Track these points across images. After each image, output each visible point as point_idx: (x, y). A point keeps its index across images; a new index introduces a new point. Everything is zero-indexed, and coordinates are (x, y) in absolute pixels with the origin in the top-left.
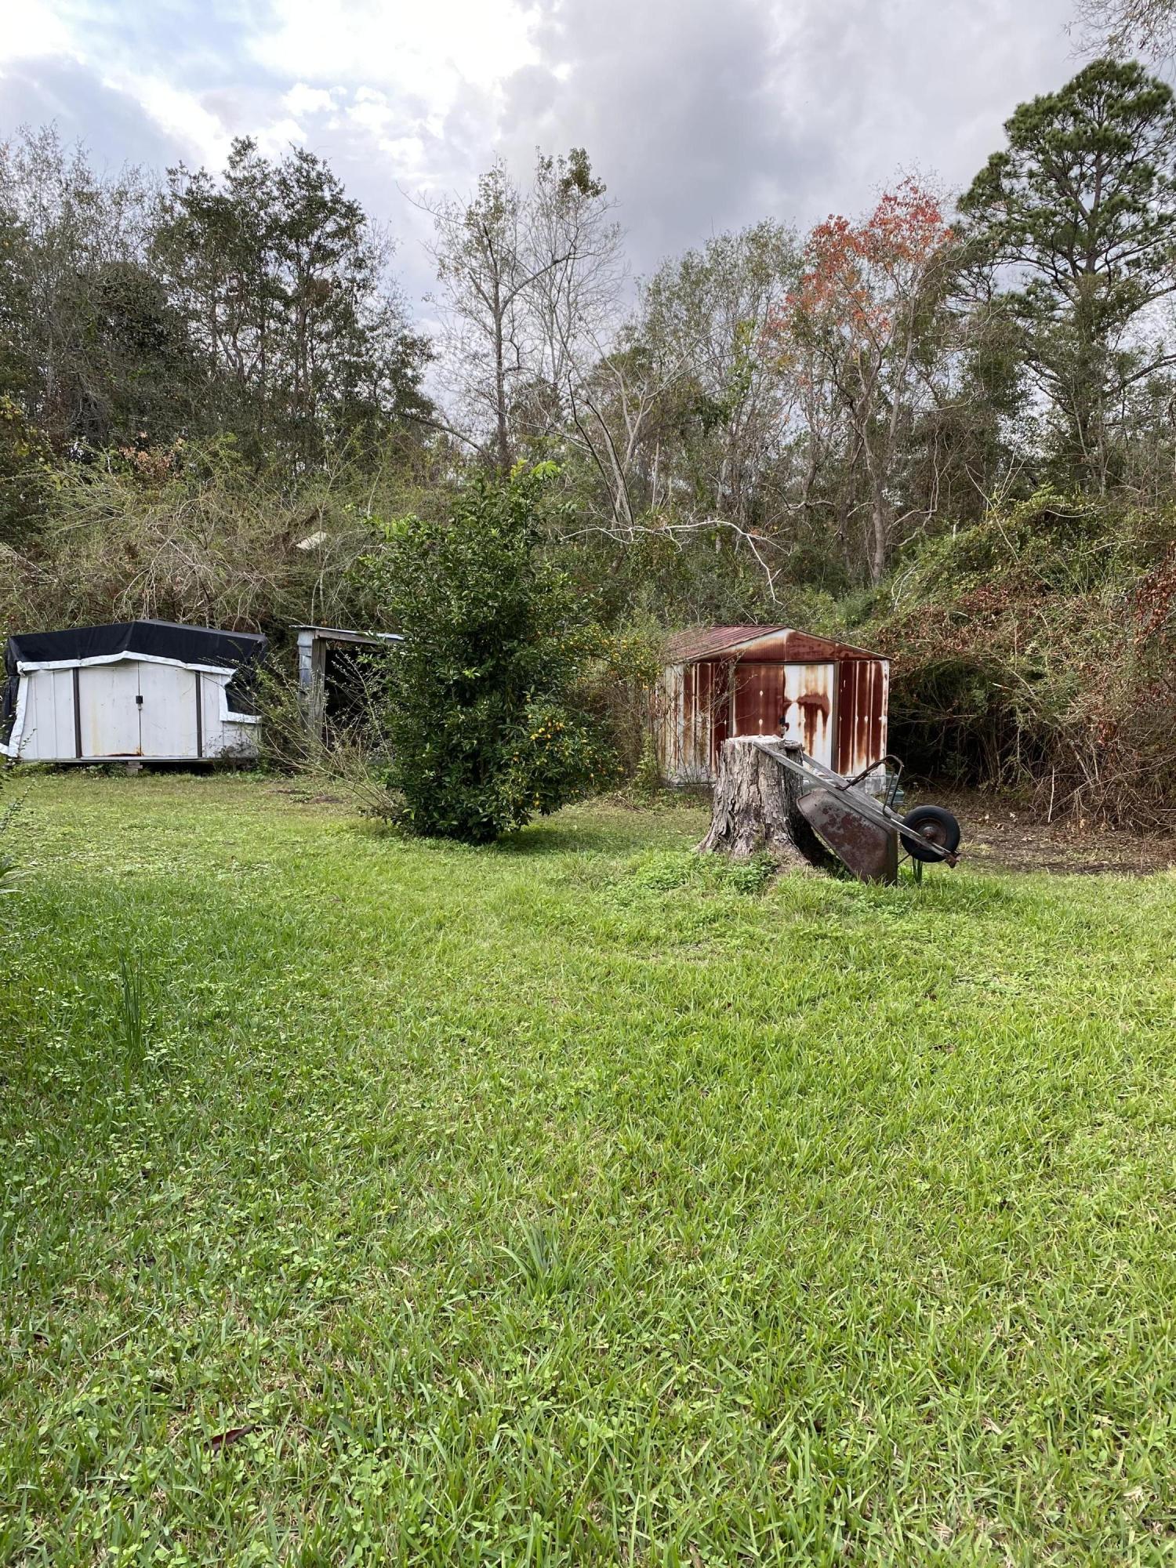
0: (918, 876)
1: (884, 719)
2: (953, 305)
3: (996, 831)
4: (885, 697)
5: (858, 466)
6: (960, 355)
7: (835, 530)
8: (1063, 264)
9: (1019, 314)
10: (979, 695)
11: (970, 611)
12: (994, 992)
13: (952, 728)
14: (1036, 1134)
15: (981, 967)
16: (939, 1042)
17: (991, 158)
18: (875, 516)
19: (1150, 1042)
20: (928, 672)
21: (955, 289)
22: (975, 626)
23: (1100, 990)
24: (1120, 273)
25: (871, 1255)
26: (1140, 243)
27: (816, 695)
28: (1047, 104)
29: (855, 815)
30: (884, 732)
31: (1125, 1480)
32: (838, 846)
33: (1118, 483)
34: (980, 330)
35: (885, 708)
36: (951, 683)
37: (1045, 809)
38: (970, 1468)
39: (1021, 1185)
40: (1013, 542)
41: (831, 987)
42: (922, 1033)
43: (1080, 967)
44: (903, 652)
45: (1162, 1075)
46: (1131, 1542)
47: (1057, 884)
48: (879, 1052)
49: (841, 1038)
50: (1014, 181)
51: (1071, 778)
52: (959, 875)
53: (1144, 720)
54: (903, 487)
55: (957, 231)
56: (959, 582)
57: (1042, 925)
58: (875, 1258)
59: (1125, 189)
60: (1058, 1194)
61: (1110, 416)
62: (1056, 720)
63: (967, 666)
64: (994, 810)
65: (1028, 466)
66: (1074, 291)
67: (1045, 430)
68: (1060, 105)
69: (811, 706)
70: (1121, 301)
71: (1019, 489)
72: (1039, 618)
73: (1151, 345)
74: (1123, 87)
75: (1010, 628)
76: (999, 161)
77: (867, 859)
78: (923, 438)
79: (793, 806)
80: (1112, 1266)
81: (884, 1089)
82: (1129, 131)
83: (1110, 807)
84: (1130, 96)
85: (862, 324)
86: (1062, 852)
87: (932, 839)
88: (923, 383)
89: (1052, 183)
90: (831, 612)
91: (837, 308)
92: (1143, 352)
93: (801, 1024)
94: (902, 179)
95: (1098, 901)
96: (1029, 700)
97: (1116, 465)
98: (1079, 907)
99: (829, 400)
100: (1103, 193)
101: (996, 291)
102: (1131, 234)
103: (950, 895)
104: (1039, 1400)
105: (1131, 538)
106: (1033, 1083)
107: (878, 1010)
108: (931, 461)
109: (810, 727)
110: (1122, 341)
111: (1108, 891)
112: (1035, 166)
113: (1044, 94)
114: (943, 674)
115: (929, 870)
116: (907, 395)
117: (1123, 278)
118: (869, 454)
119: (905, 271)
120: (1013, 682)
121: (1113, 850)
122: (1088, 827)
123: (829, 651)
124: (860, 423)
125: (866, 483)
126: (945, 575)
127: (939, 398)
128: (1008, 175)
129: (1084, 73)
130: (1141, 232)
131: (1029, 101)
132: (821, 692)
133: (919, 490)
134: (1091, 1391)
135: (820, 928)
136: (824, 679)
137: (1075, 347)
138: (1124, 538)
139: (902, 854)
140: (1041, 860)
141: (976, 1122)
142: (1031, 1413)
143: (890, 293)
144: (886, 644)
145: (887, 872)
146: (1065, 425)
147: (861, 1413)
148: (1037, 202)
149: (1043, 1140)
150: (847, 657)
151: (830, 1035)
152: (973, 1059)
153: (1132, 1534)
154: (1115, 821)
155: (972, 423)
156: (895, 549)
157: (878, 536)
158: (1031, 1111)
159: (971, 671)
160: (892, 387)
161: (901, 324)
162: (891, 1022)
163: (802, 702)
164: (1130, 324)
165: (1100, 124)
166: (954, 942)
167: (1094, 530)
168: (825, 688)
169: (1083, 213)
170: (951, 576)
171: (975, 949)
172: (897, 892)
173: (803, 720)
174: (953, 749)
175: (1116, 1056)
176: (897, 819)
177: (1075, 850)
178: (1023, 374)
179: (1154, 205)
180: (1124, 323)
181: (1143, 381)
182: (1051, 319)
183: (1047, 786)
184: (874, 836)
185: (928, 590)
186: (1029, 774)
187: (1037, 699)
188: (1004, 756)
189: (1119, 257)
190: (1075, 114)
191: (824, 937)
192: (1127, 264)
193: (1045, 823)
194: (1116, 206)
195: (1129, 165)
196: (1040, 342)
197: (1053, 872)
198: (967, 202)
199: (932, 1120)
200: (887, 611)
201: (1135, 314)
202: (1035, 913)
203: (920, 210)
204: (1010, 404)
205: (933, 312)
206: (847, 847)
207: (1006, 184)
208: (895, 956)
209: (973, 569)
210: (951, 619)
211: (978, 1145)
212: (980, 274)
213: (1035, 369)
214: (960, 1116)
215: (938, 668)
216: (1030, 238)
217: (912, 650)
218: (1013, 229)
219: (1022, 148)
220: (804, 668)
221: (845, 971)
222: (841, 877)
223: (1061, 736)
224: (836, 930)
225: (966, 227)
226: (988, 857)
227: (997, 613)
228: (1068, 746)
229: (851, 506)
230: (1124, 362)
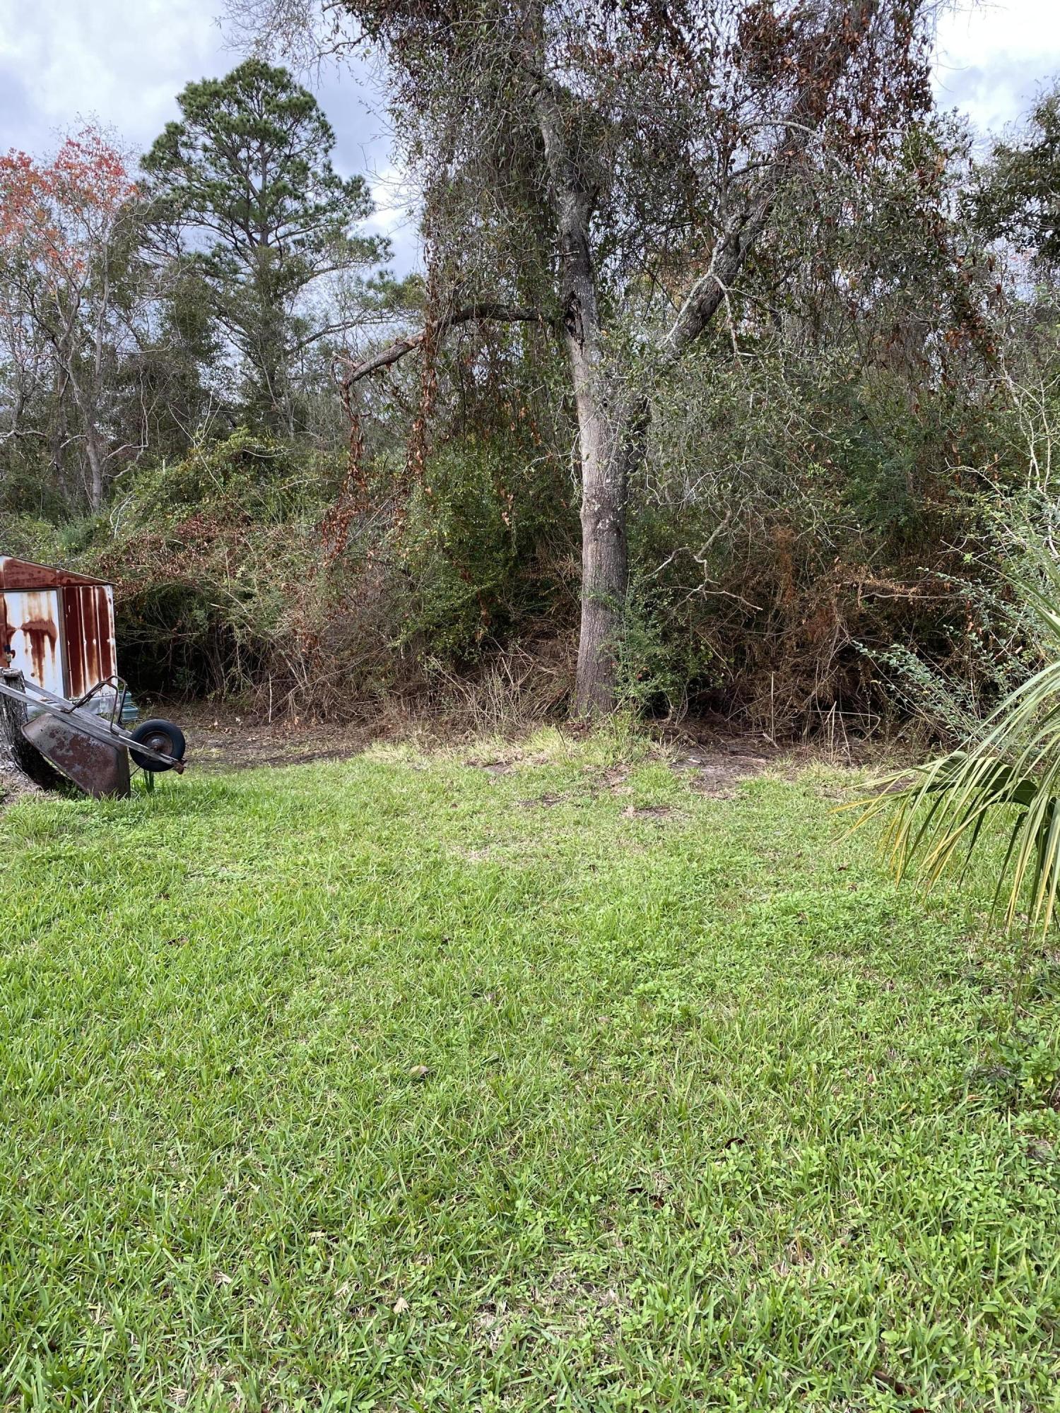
0: (150, 786)
1: (112, 641)
2: (146, 257)
3: (225, 736)
4: (111, 620)
5: (66, 400)
6: (157, 304)
7: (50, 460)
8: (241, 234)
9: (207, 273)
10: (200, 614)
11: (184, 539)
12: (222, 881)
13: (178, 646)
14: (260, 999)
15: (211, 860)
16: (173, 937)
17: (168, 126)
18: (88, 448)
19: (352, 898)
20: (151, 595)
21: (146, 241)
22: (190, 552)
23: (312, 862)
24: (289, 249)
25: (108, 1157)
26: (302, 226)
27: (41, 621)
28: (213, 88)
29: (83, 735)
30: (113, 654)
31: (336, 1280)
32: (69, 767)
33: (304, 429)
34: (173, 282)
35: (112, 631)
36: (174, 605)
37: (266, 711)
38: (203, 1325)
39: (248, 1050)
40: (218, 477)
41: (67, 905)
42: (156, 933)
43: (295, 846)
44: (126, 577)
45: (362, 924)
46: (340, 1334)
47: (277, 775)
48: (115, 958)
49: (77, 953)
50: (191, 151)
51: (285, 682)
52: (189, 779)
53: (339, 630)
54: (116, 423)
55: (142, 188)
56: (172, 512)
57: (263, 814)
58: (113, 1158)
59: (287, 177)
60: (279, 1048)
61: (292, 371)
62: (266, 634)
63: (187, 589)
64: (222, 717)
65: (226, 411)
66: (252, 259)
67: (240, 380)
68: (225, 91)
69: (37, 632)
70: (292, 274)
71: (221, 430)
72: (246, 545)
73: (318, 314)
74: (277, 88)
75: (221, 554)
76: (174, 131)
77: (98, 776)
78: (129, 378)
79: (18, 732)
80: (324, 1098)
81: (121, 993)
82: (285, 128)
83: (319, 705)
84: (283, 97)
85: (58, 262)
86: (282, 747)
87: (160, 750)
88: (124, 326)
89: (225, 160)
90: (50, 540)
91: (30, 243)
92: (313, 320)
93: (36, 948)
94: (82, 127)
95: (310, 785)
96: (245, 618)
97: (301, 414)
98: (293, 792)
99: (31, 333)
100: (268, 177)
101: (185, 249)
102: (294, 217)
103: (179, 800)
104: (263, 1239)
105: (316, 477)
106: (257, 954)
107: (114, 919)
108: (138, 400)
109: (38, 652)
110: (297, 308)
111: (318, 776)
112: (209, 142)
113: (210, 78)
114: (164, 597)
115: (159, 779)
116: (109, 336)
117: (291, 255)
118: (76, 389)
119: (96, 217)
120: (228, 602)
121: (322, 740)
122: (301, 724)
123: (50, 577)
124: (64, 358)
125: (77, 418)
126: (159, 506)
127: (140, 340)
128: (185, 144)
129: (243, 68)
130: (302, 217)
131: (198, 81)
132: (46, 618)
133: (131, 427)
134: (307, 1213)
135: (53, 850)
136: (48, 605)
137: (258, 308)
138: (310, 477)
139: (133, 767)
140: (264, 756)
141: (208, 1003)
142: (257, 1252)
143: (83, 236)
144: (109, 570)
145: (121, 786)
146: (256, 377)
147: (98, 1316)
148: (214, 175)
149: (266, 1005)
150: (69, 583)
151: (66, 952)
152: (204, 945)
153: (341, 1326)
154: (323, 716)
155: (174, 368)
156: (111, 481)
157: (94, 467)
158: (255, 980)
159: (191, 594)
160: (94, 327)
161: (96, 266)
162: (127, 928)
163: (27, 629)
164: (301, 295)
165: (261, 117)
166: (185, 841)
167: (285, 470)
168: (50, 614)
169: (254, 193)
170: (165, 506)
171: (205, 844)
172: (129, 804)
173: (30, 647)
174: (181, 665)
175: (326, 916)
176: (126, 735)
177: (292, 744)
178: (215, 328)
179: (310, 195)
180: (296, 292)
181: (315, 344)
182: (236, 281)
183: (264, 692)
184: (103, 753)
185: (145, 519)
186: (249, 682)
187: (250, 616)
188: (227, 667)
189: (286, 236)
190: (239, 102)
191: (57, 858)
192: (294, 242)
193: (266, 724)
194: (281, 192)
195: (288, 157)
196: (228, 301)
197: (274, 765)
198: (150, 162)
199: (167, 1010)
200: (107, 539)
201: (304, 286)
202: (256, 804)
203: (102, 162)
204: (207, 353)
205: (127, 261)
206: (78, 768)
207: (184, 152)
208: (130, 864)
209: (185, 501)
210: (168, 546)
211: (209, 1023)
212: (168, 231)
213: (226, 324)
214: (193, 1001)
215: (160, 591)
216: (210, 206)
217: (133, 575)
218: (194, 196)
219: (195, 122)
220: (25, 595)
221: (80, 888)
222: (74, 797)
223: (273, 647)
224: (70, 850)
225: (151, 185)
226: (218, 759)
227: (209, 541)
228: (280, 655)
229: (64, 438)
230: (299, 326)
